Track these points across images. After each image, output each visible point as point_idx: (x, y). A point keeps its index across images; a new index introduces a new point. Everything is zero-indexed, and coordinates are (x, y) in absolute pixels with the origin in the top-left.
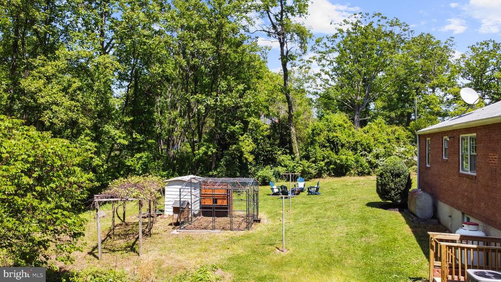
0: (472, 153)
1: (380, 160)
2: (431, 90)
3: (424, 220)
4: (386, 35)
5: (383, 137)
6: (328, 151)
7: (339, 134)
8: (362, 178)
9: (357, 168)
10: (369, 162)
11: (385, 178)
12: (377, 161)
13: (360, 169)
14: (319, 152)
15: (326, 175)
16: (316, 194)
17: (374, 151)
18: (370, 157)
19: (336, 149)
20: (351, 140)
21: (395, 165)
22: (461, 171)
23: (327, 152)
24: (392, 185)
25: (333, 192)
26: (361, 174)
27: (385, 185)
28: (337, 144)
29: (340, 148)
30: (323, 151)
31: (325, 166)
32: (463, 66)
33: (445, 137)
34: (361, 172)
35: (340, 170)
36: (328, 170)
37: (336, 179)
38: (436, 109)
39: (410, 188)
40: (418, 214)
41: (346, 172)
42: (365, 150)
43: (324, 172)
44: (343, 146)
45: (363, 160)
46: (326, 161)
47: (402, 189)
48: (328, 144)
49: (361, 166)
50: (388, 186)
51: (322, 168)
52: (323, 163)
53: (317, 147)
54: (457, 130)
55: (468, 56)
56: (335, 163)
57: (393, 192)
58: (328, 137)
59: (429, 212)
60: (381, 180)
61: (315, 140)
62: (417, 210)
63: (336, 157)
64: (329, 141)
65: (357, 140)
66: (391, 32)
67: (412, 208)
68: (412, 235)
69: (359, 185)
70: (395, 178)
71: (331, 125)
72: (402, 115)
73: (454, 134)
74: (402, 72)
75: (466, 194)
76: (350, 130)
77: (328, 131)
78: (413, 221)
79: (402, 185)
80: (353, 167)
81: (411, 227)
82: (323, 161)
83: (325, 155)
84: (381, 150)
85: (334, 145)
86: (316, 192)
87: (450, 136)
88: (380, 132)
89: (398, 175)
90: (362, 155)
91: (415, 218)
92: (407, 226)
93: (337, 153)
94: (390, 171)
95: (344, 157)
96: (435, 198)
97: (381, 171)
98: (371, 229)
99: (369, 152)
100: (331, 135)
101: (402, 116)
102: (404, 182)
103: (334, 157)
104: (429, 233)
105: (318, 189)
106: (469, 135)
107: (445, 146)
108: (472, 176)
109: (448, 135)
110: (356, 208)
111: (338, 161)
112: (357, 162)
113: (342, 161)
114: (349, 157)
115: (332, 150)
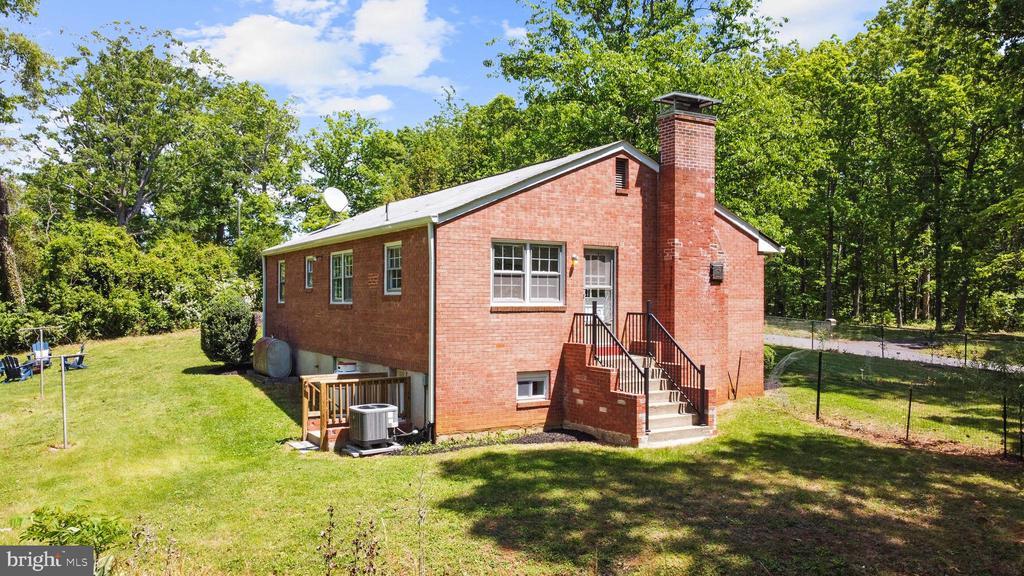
0: (347, 276)
1: (188, 304)
2: (261, 186)
3: (280, 380)
4: (180, 75)
5: (191, 265)
6: (87, 290)
7: (108, 260)
8: (157, 338)
9: (147, 320)
10: (169, 309)
11: (216, 325)
12: (184, 307)
13: (152, 322)
14: (70, 295)
15: (85, 338)
16: (79, 368)
17: (177, 289)
18: (170, 300)
19: (103, 287)
20: (132, 269)
21: (231, 303)
22: (332, 302)
23: (87, 294)
24: (227, 335)
25: (111, 362)
26: (154, 330)
27: (217, 336)
28: (106, 278)
29: (112, 284)
30: (77, 291)
31: (82, 320)
32: (313, 149)
33: (308, 258)
34: (154, 328)
35: (114, 327)
36: (88, 328)
37: (107, 343)
38: (269, 220)
39: (254, 338)
40: (271, 373)
41: (126, 328)
42: (160, 289)
43: (81, 331)
44: (117, 280)
45: (157, 305)
46: (84, 311)
47: (243, 339)
48: (86, 279)
49: (154, 316)
50: (221, 338)
51: (76, 323)
52: (78, 315)
53: (63, 284)
54: (326, 246)
55: (320, 133)
56: (104, 314)
57: (229, 345)
58: (87, 264)
59: (286, 367)
60: (209, 328)
61: (59, 270)
62: (270, 366)
63: (104, 301)
64: (88, 272)
65: (144, 270)
66: (190, 71)
67: (260, 365)
68: (267, 398)
69: (155, 348)
70: (233, 324)
71: (92, 241)
72: (208, 229)
73: (323, 252)
74: (211, 151)
75: (339, 330)
76: (131, 252)
77: (89, 252)
78: (264, 383)
79: (243, 334)
80: (138, 318)
81: (263, 390)
82: (77, 310)
83: (83, 300)
84: (188, 286)
85: (100, 280)
86: (79, 364)
87: (316, 254)
88: (185, 255)
89: (237, 319)
90: (154, 298)
91: (266, 379)
92: (257, 390)
93: (106, 294)
94: (225, 314)
95: (120, 302)
96: (294, 347)
97: (210, 315)
98: (204, 399)
99: (168, 292)
100: (94, 260)
101: (208, 231)
102: (246, 328)
103: (100, 301)
104: (303, 377)
105: (81, 358)
106: (343, 252)
107: (309, 269)
108: (347, 305)
109: (313, 254)
110: (168, 379)
111: (110, 310)
112: (145, 308)
113: (115, 309)
114: (131, 303)
115: (96, 288)
